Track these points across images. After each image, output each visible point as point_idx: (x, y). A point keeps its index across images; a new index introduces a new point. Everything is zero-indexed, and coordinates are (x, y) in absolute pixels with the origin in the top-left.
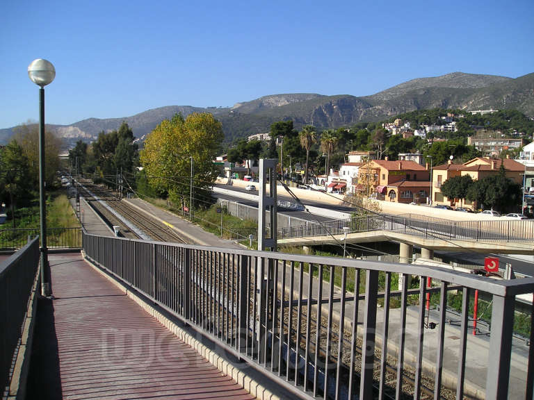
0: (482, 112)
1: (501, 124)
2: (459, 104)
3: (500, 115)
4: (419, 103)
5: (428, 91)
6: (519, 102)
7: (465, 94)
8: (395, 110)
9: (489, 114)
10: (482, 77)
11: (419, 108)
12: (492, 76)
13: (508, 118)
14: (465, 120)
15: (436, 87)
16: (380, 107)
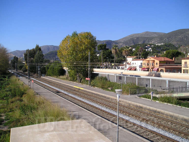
0: (159, 44)
1: (166, 48)
2: (148, 42)
3: (166, 45)
4: (135, 42)
5: (138, 38)
6: (169, 41)
7: (152, 39)
8: (126, 45)
9: (162, 45)
10: (156, 33)
11: (135, 44)
12: (159, 33)
13: (168, 46)
14: (154, 47)
15: (140, 37)
16: (121, 44)
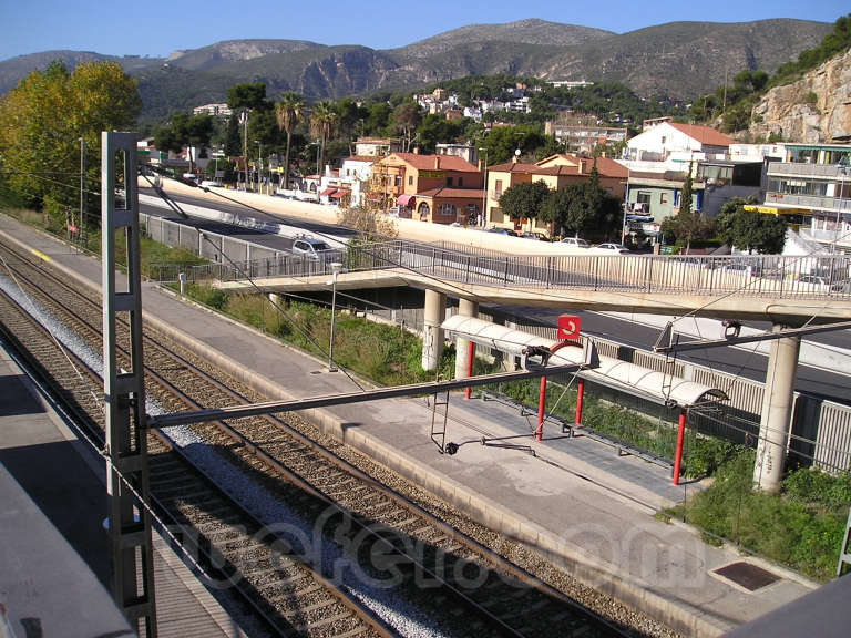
0: (570, 84)
1: (597, 105)
2: (535, 69)
3: (596, 90)
4: (473, 64)
5: (488, 46)
6: (625, 71)
7: (547, 54)
8: (435, 73)
9: (580, 88)
10: (572, 28)
11: (473, 73)
12: (587, 29)
13: (607, 96)
14: (543, 96)
15: (499, 41)
16: (412, 69)
